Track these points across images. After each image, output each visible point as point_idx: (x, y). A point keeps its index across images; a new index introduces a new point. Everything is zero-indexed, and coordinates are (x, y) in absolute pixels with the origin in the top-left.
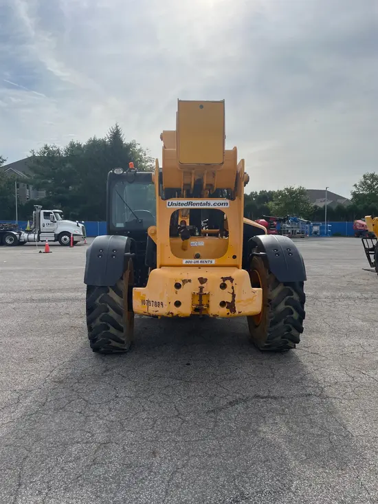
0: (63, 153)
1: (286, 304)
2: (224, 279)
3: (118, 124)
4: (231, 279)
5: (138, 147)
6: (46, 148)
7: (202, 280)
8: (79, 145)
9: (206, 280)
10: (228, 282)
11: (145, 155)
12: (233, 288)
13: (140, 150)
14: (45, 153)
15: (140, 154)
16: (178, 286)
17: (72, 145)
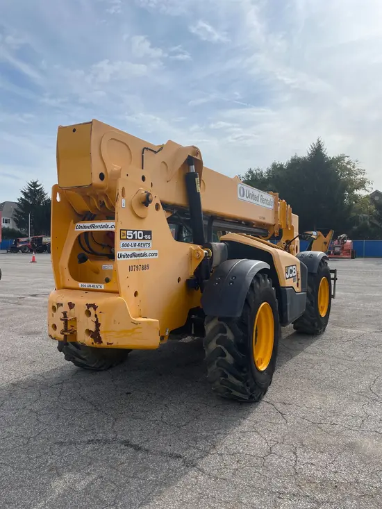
0: (265, 175)
1: (218, 342)
2: (89, 306)
3: (320, 140)
4: (95, 307)
5: (347, 160)
6: (251, 172)
7: (71, 305)
8: (282, 165)
9: (74, 305)
10: (91, 309)
11: (354, 167)
12: (96, 316)
13: (349, 163)
14: (249, 176)
15: (349, 166)
16: (54, 309)
17: (274, 166)
